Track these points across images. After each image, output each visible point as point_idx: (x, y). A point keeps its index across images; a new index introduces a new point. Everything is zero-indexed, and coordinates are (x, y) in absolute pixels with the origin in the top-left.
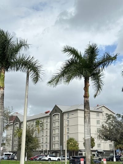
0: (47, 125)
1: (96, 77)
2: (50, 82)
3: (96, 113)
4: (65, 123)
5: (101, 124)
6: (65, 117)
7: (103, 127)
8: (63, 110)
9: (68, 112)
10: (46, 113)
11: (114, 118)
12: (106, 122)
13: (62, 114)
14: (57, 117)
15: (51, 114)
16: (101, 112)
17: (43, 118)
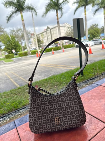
0: (45, 35)
2: (43, 16)
3: (63, 27)
4: (52, 33)
5: (66, 31)
6: (52, 30)
7: (66, 32)
8: (51, 28)
9: (53, 28)
10: (45, 30)
11: (70, 28)
12: (67, 30)
13: (51, 30)
14: (49, 31)
15: (46, 30)
16: (65, 26)
17: (44, 32)
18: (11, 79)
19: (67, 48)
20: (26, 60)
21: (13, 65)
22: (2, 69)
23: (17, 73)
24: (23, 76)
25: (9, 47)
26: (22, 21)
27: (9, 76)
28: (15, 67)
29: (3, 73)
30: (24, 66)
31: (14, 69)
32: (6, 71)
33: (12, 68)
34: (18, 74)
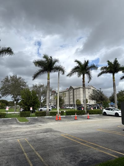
0: (67, 94)
1: (88, 73)
3: (88, 89)
4: (75, 93)
7: (91, 94)
8: (74, 88)
9: (76, 89)
10: (67, 89)
13: (74, 90)
14: (71, 91)
15: (69, 90)
16: (90, 88)
17: (66, 91)
18: (25, 154)
19: (93, 114)
20: (43, 122)
21: (28, 128)
22: (13, 131)
23: (33, 143)
24: (41, 152)
25: (27, 103)
26: (48, 79)
27: (22, 147)
28: (30, 131)
29: (15, 138)
30: (41, 133)
31: (29, 135)
32: (19, 136)
33: (26, 132)
34: (33, 146)
